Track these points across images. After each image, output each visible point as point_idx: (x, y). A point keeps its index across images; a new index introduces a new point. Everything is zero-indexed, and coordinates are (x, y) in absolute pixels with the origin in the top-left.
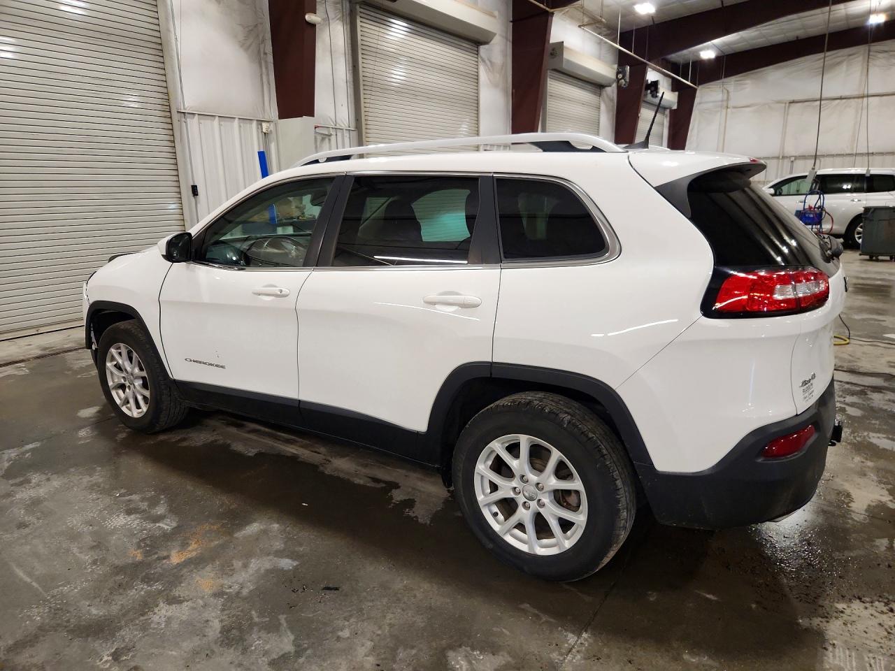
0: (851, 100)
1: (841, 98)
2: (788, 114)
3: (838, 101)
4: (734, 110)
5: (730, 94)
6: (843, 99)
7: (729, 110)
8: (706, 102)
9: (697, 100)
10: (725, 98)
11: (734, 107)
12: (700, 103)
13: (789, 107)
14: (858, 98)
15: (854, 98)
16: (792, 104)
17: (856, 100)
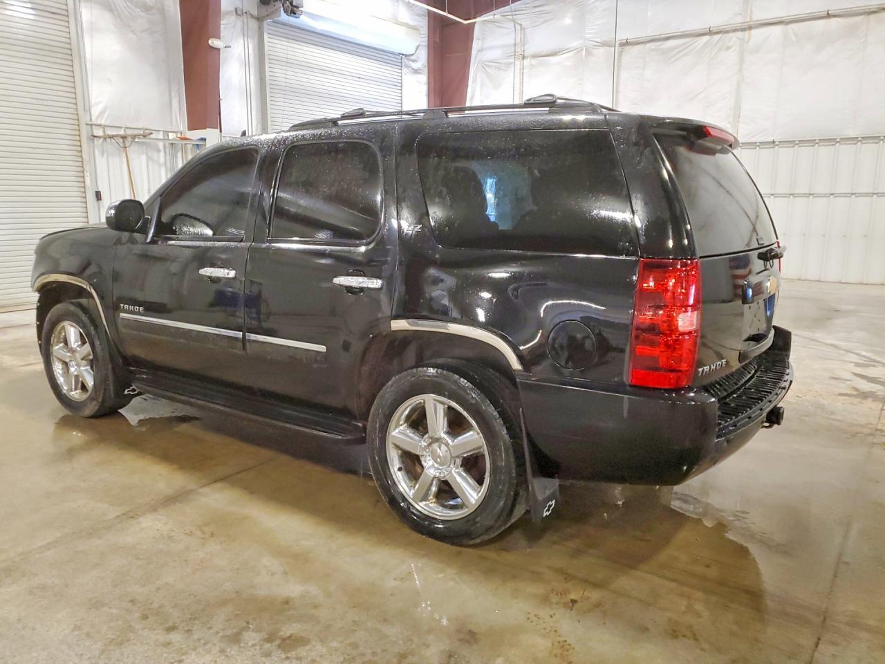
0: (730, 35)
1: (710, 33)
2: (619, 67)
3: (706, 38)
4: (534, 61)
5: (527, 31)
6: (717, 33)
7: (526, 62)
8: (491, 48)
9: (476, 45)
10: (518, 41)
11: (534, 56)
12: (480, 51)
13: (621, 52)
14: (743, 30)
15: (735, 31)
16: (627, 48)
17: (740, 34)
